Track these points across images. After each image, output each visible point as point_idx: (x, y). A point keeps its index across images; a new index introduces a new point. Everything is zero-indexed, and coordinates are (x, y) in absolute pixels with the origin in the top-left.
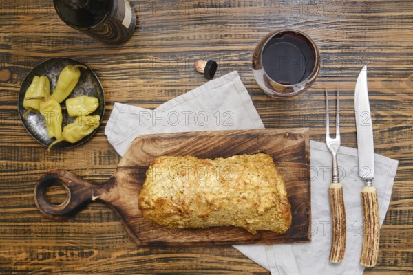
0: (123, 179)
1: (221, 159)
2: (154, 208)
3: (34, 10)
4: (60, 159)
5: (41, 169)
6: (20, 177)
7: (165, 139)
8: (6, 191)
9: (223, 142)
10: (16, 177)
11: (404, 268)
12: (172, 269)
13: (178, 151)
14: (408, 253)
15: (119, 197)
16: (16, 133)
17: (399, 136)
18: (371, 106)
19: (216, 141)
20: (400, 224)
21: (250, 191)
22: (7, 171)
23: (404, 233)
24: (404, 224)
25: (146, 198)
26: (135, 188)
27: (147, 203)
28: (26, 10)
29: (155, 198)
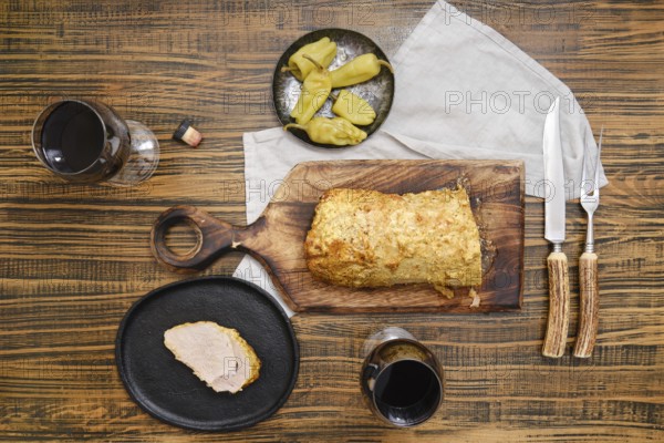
0: (276, 220)
1: (412, 195)
2: (326, 255)
3: (124, 77)
4: (155, 279)
5: (128, 291)
6: (99, 303)
7: (337, 166)
8: (78, 322)
9: (414, 174)
10: (94, 303)
11: (611, 422)
12: (307, 427)
13: (353, 183)
14: (616, 402)
15: (270, 244)
16: (95, 243)
17: (604, 251)
18: (567, 210)
19: (405, 173)
20: (605, 365)
21: (454, 233)
22: (80, 294)
23: (610, 377)
24: (611, 364)
25: (317, 241)
26: (292, 232)
27: (318, 247)
28: (113, 77)
29: (330, 241)
